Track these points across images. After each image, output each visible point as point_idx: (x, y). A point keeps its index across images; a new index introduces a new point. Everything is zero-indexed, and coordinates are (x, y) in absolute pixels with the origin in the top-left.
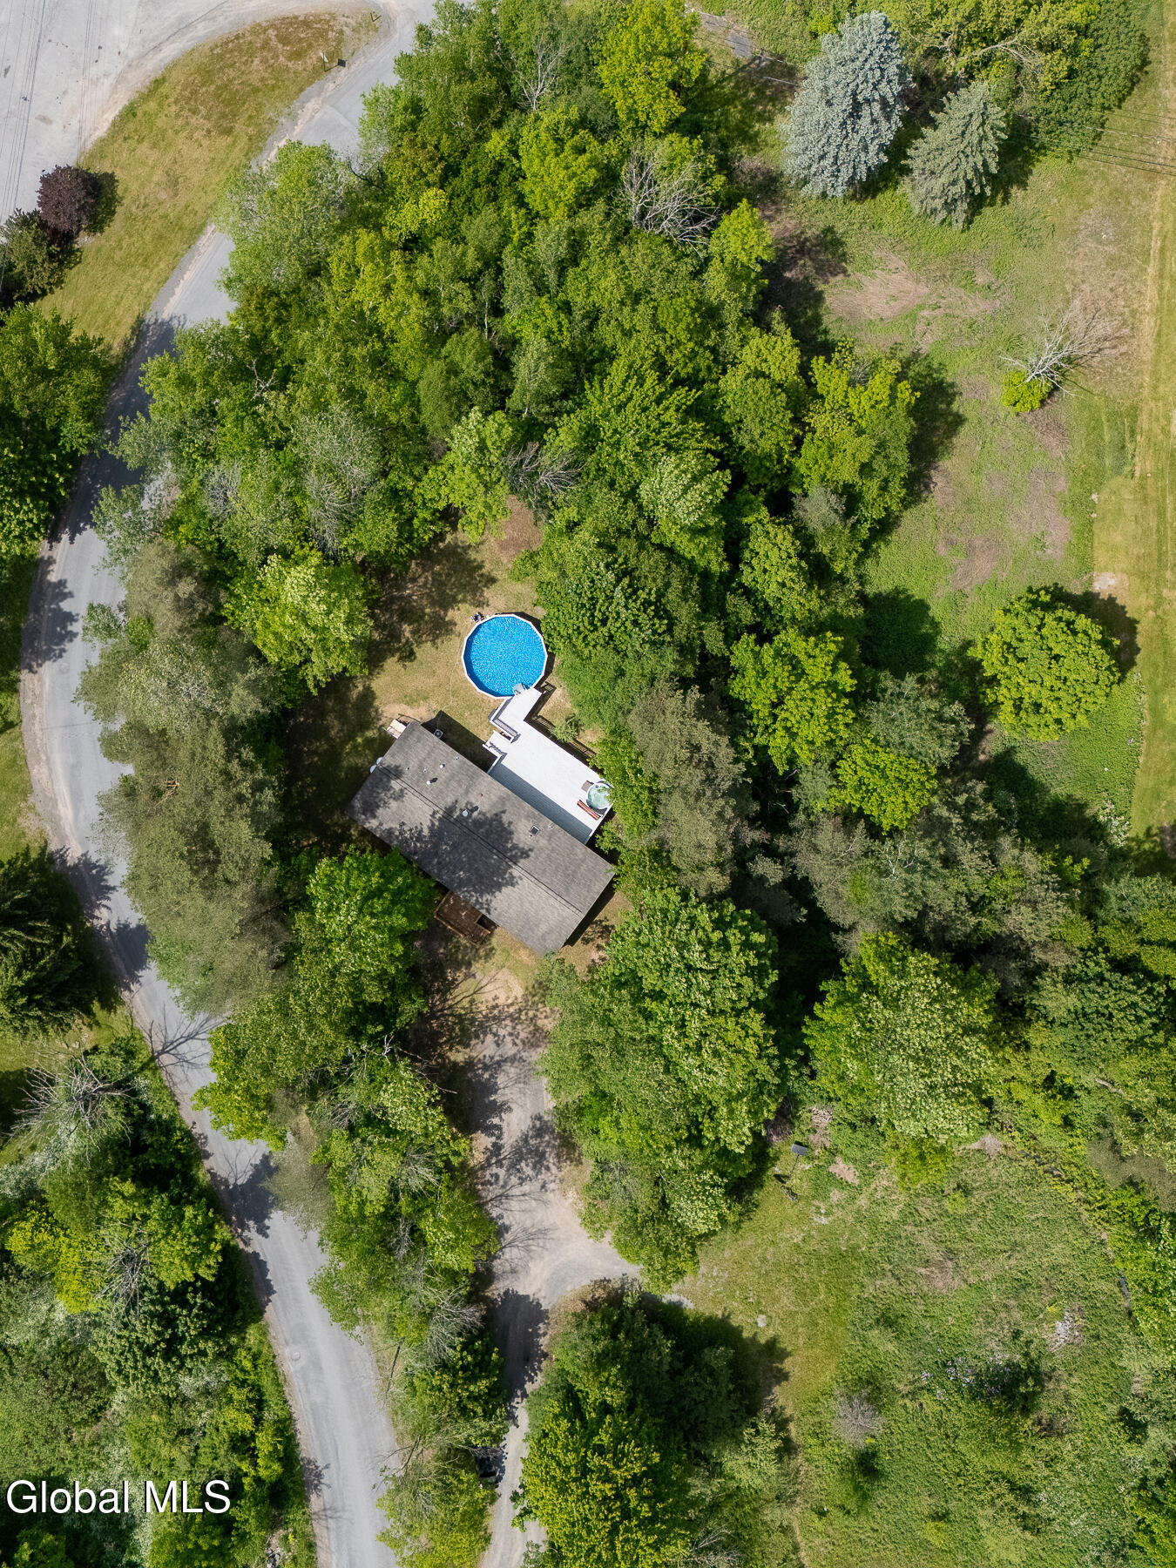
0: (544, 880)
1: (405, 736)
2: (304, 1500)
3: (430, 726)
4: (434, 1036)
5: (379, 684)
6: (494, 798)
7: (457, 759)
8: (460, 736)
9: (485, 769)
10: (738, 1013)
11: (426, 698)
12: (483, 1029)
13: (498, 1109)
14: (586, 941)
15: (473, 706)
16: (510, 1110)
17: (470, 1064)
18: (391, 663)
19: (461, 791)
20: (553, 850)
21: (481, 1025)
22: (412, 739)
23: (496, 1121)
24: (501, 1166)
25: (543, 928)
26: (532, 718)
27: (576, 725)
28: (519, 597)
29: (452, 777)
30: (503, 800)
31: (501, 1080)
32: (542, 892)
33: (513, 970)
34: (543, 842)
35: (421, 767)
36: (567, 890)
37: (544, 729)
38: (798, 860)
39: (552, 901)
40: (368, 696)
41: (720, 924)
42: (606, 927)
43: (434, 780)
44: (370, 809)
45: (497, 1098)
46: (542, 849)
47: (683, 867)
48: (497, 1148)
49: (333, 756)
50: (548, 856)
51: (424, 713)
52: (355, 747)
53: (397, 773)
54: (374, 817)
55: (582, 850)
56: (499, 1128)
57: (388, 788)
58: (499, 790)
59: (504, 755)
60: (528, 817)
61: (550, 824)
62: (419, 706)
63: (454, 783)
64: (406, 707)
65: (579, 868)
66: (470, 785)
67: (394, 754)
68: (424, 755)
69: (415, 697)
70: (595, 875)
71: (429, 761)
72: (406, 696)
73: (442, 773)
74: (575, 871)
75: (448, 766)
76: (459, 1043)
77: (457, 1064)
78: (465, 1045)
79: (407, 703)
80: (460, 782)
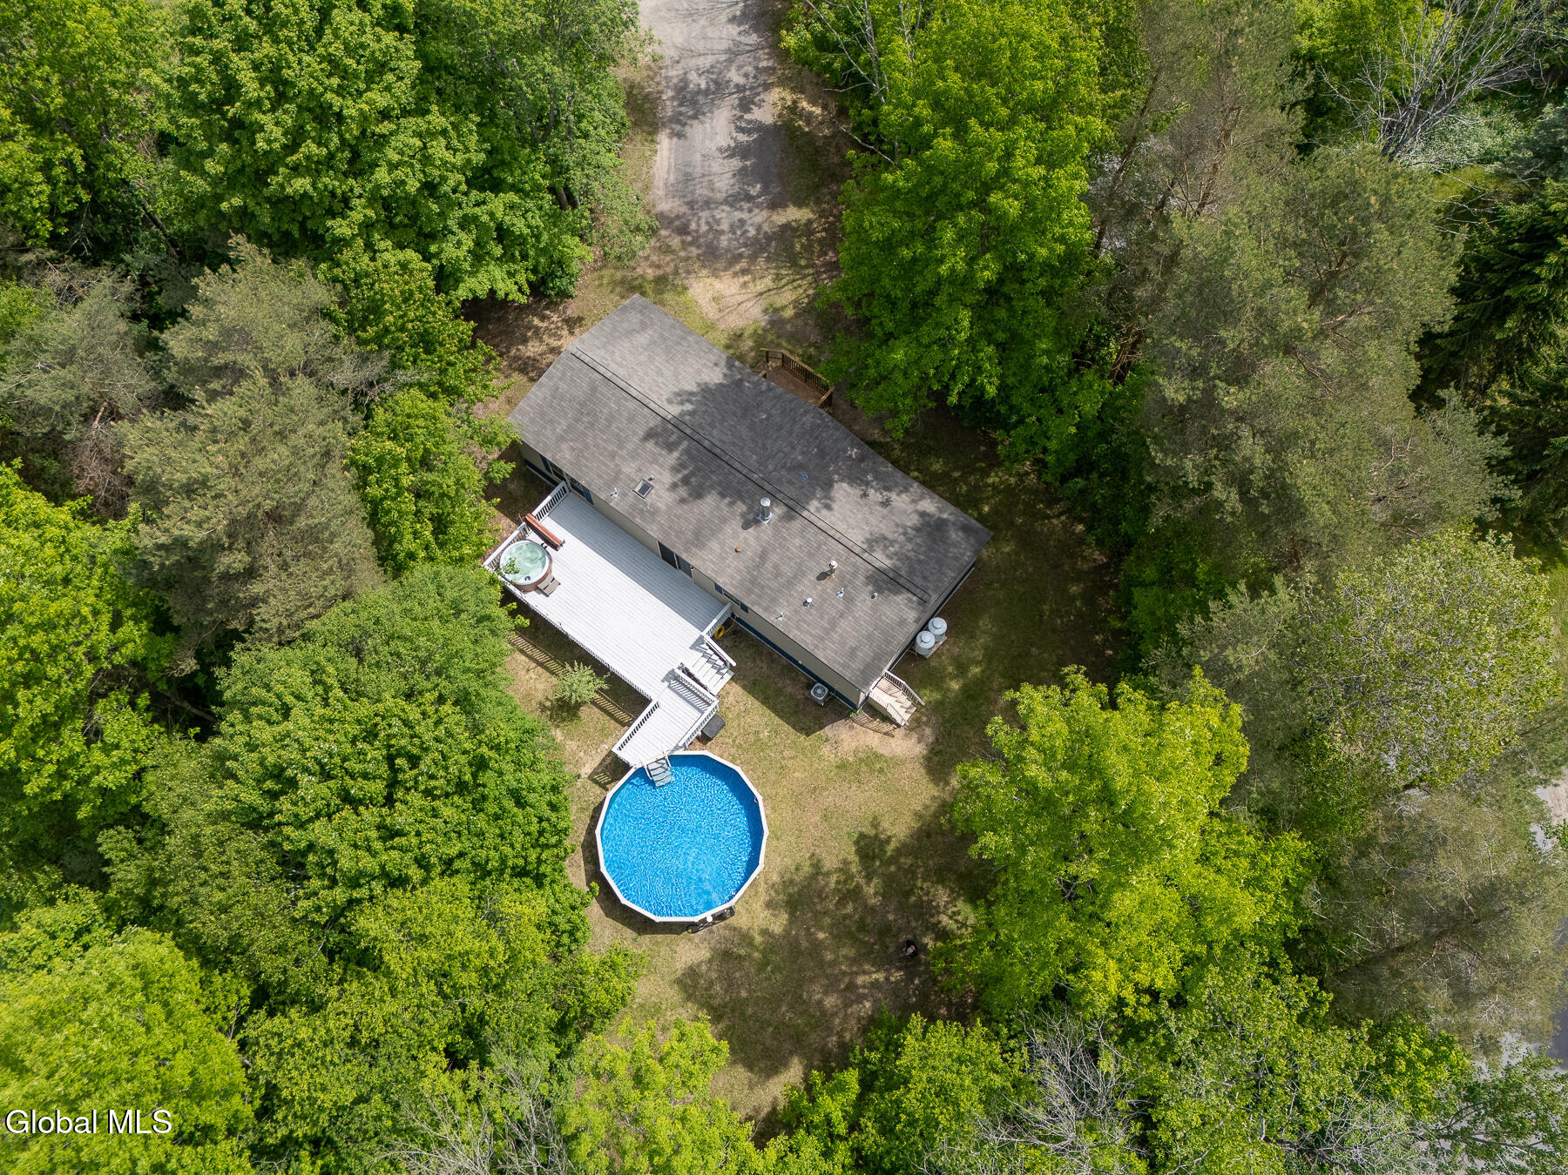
0: (632, 405)
1: (882, 659)
3: (837, 703)
4: (834, 242)
6: (714, 545)
7: (781, 620)
8: (779, 692)
11: (842, 766)
12: (758, 247)
13: (736, 151)
16: (721, 148)
17: (774, 206)
19: (774, 558)
20: (613, 455)
21: (763, 249)
22: (865, 654)
23: (743, 138)
24: (737, 86)
25: (642, 339)
26: (635, 704)
29: (790, 584)
30: (699, 538)
31: (730, 183)
32: (637, 386)
34: (629, 469)
35: (849, 600)
36: (594, 389)
39: (621, 372)
43: (823, 576)
45: (736, 163)
46: (634, 456)
48: (745, 106)
50: (621, 447)
51: (845, 740)
55: (563, 457)
56: (741, 130)
58: (707, 560)
60: (654, 512)
61: (621, 508)
62: (856, 752)
63: (787, 570)
64: (880, 751)
65: (569, 427)
66: (758, 567)
67: (902, 622)
68: (843, 624)
69: (864, 768)
70: (542, 414)
71: (833, 612)
72: (881, 770)
73: (809, 590)
74: (578, 420)
75: (799, 603)
76: (795, 230)
77: (800, 204)
78: (786, 227)
79: (878, 757)
80: (778, 573)
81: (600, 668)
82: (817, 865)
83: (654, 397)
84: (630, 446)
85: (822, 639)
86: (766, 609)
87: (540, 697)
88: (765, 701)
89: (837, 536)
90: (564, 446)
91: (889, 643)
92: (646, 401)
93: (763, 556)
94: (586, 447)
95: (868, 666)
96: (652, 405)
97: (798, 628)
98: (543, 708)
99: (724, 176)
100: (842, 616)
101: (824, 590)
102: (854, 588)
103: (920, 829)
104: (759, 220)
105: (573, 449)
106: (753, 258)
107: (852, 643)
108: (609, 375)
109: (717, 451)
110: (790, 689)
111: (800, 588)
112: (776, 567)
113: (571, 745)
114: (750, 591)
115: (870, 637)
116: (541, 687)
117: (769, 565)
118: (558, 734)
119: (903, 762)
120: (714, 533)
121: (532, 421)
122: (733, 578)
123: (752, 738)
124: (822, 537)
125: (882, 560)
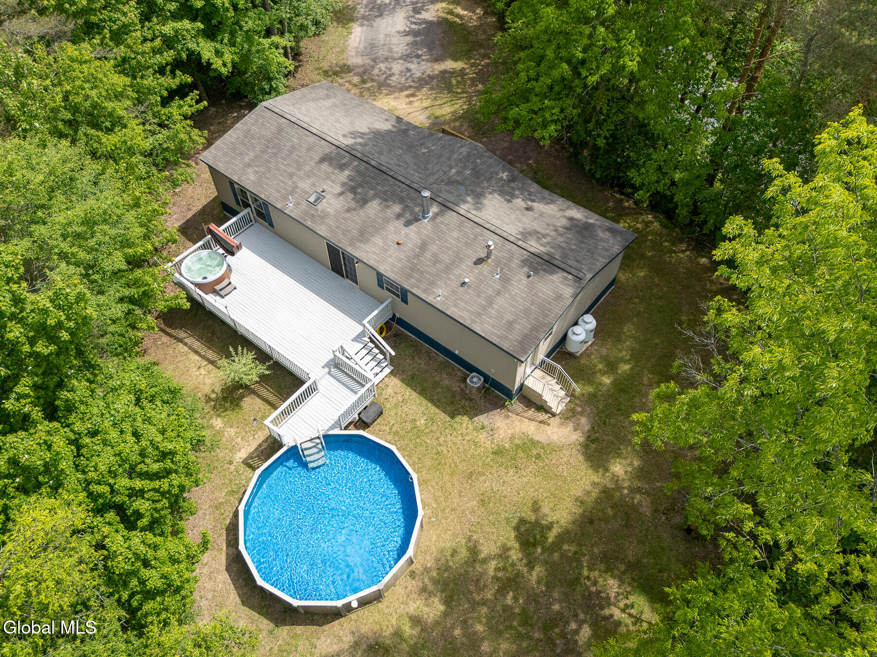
0: (312, 139)
4: (482, 79)
6: (378, 240)
7: (439, 297)
12: (422, 82)
13: (411, 33)
16: (399, 30)
17: (437, 60)
19: (433, 248)
20: (291, 175)
21: (427, 83)
22: (523, 326)
23: (414, 27)
29: (448, 269)
30: (364, 235)
31: (403, 49)
34: (304, 184)
35: (505, 280)
36: (280, 130)
39: (305, 119)
43: (479, 261)
44: (580, 229)
45: (410, 39)
46: (308, 175)
48: (417, 11)
50: (299, 169)
55: (247, 178)
56: (412, 23)
58: (367, 253)
60: (324, 216)
61: (289, 207)
62: (512, 438)
63: (446, 258)
64: (537, 438)
65: (256, 157)
66: (417, 256)
67: (559, 297)
68: (500, 300)
69: (521, 454)
71: (490, 292)
72: (538, 456)
73: (467, 273)
74: (263, 152)
75: (455, 284)
76: (452, 73)
77: (455, 59)
78: (444, 72)
79: (534, 443)
80: (436, 260)
81: (262, 355)
82: (474, 551)
83: (332, 134)
84: (307, 168)
85: (479, 315)
86: (425, 291)
87: (206, 390)
88: (423, 392)
89: (493, 228)
90: (250, 171)
91: (546, 316)
92: (324, 136)
93: (423, 247)
94: (269, 170)
95: (526, 336)
96: (329, 139)
97: (456, 306)
98: (209, 400)
99: (400, 45)
100: (498, 293)
101: (480, 273)
102: (510, 270)
103: (583, 516)
104: (424, 68)
105: (256, 172)
107: (510, 317)
108: (294, 120)
109: (384, 169)
110: (446, 382)
111: (457, 272)
112: (435, 255)
113: (231, 432)
114: (410, 276)
115: (527, 312)
116: (208, 381)
117: (428, 255)
118: (218, 423)
119: (561, 448)
120: (377, 231)
121: (225, 154)
122: (393, 265)
123: (408, 426)
124: (478, 230)
125: (535, 246)
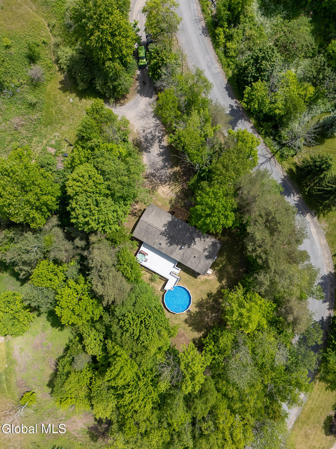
0: (155, 229)
1: (207, 270)
2: (207, 24)
3: (199, 274)
4: (185, 175)
5: (217, 285)
6: (174, 253)
7: (188, 265)
8: (189, 271)
9: (178, 262)
10: (76, 194)
11: (202, 282)
13: (161, 154)
14: (140, 210)
15: (186, 282)
16: (157, 155)
18: (214, 291)
19: (185, 255)
20: (153, 239)
21: (171, 179)
22: (204, 270)
23: (161, 150)
24: (158, 136)
25: (153, 214)
26: (166, 281)
27: (152, 280)
28: (176, 319)
29: (189, 259)
30: (172, 252)
31: (161, 163)
32: (155, 225)
33: (162, 198)
34: (157, 241)
35: (200, 261)
36: (147, 227)
37: (162, 277)
38: (72, 247)
39: (151, 222)
40: (220, 280)
41: (87, 223)
42: (135, 216)
43: (195, 257)
44: (214, 244)
45: (162, 158)
46: (157, 238)
47: (105, 241)
48: (160, 142)
49: (229, 259)
50: (154, 237)
51: (202, 278)
52: (222, 263)
53: (207, 257)
54: (212, 242)
56: (160, 148)
57: (209, 252)
58: (173, 256)
59: (174, 267)
60: (163, 248)
61: (155, 247)
62: (204, 279)
63: (188, 257)
66: (183, 256)
67: (209, 264)
68: (199, 265)
69: (206, 282)
70: (139, 232)
71: (197, 263)
72: (208, 282)
73: (192, 260)
74: (145, 233)
75: (191, 262)
76: (176, 173)
78: (174, 172)
79: (208, 280)
81: (158, 274)
82: (202, 299)
83: (158, 227)
85: (196, 268)
86: (186, 264)
87: (148, 277)
88: (187, 273)
89: (197, 250)
90: (144, 238)
93: (184, 254)
94: (148, 238)
95: (205, 272)
96: (159, 229)
97: (192, 266)
98: (150, 279)
99: (159, 162)
100: (199, 263)
101: (195, 260)
102: (200, 258)
104: (169, 171)
105: (146, 238)
106: (170, 181)
108: (149, 223)
110: (191, 270)
113: (156, 285)
114: (182, 261)
115: (204, 267)
118: (153, 284)
119: (213, 280)
120: (174, 251)
121: (137, 234)
122: (179, 259)
123: (186, 280)
124: (194, 251)
125: (206, 253)
